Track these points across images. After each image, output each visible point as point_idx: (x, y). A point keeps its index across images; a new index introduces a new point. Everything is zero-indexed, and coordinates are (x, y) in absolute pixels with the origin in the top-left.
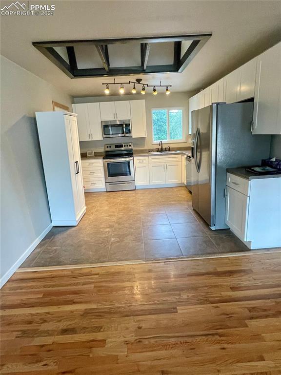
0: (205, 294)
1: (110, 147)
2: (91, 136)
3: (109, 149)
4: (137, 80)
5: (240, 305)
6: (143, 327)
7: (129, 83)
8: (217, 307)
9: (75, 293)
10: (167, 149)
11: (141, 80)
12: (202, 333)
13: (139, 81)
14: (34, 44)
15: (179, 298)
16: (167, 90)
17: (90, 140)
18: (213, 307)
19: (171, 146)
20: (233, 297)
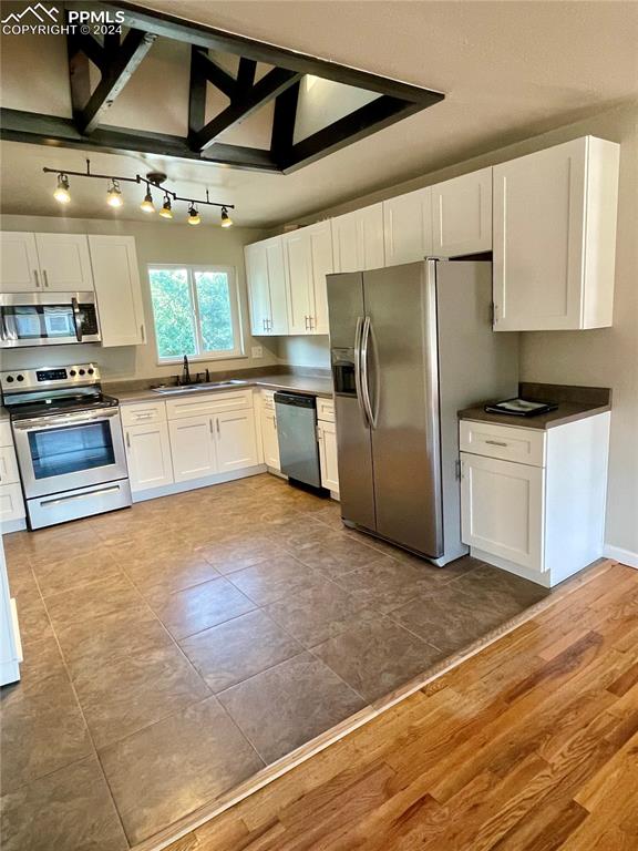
0: (584, 730)
1: (20, 379)
3: (17, 385)
7: (138, 181)
10: (201, 377)
11: (164, 176)
13: (157, 178)
15: (553, 772)
19: (213, 369)
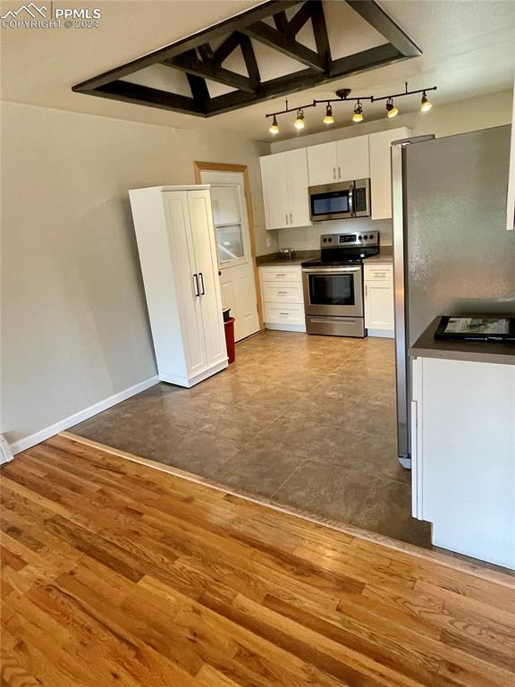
0: (211, 580)
1: (330, 240)
2: (289, 217)
3: (328, 244)
4: (339, 93)
5: (238, 632)
6: (75, 576)
7: (314, 105)
8: (198, 612)
9: (74, 488)
11: (349, 90)
12: (122, 632)
13: (343, 94)
14: (76, 88)
15: (167, 564)
16: (424, 100)
17: (288, 226)
18: (193, 607)
20: (247, 613)
